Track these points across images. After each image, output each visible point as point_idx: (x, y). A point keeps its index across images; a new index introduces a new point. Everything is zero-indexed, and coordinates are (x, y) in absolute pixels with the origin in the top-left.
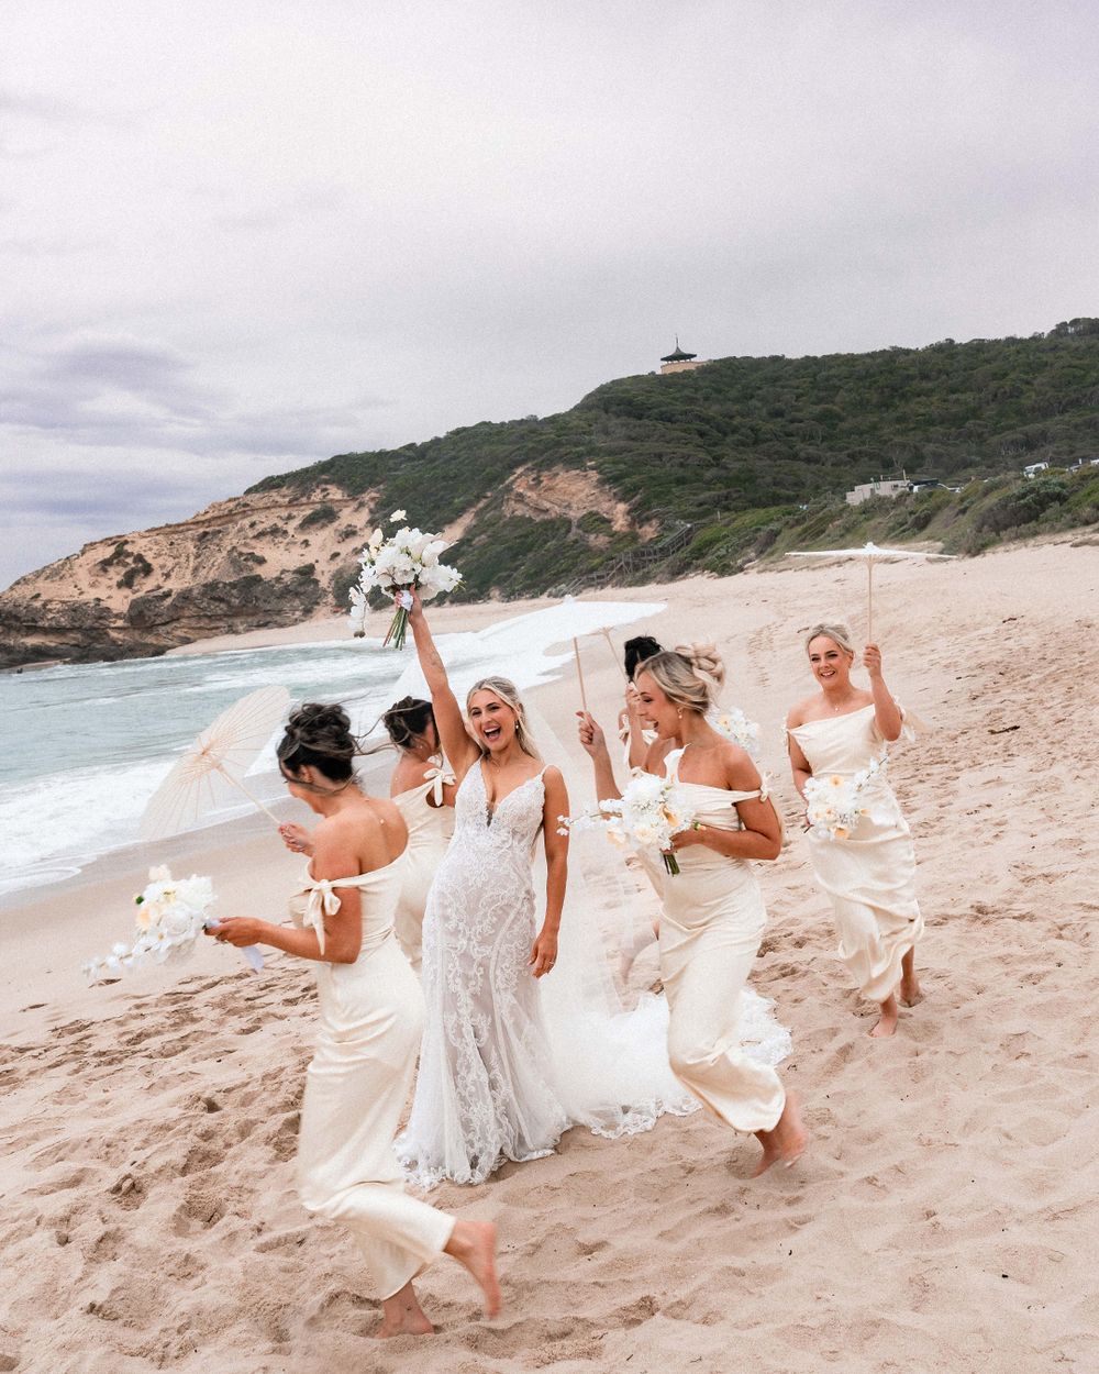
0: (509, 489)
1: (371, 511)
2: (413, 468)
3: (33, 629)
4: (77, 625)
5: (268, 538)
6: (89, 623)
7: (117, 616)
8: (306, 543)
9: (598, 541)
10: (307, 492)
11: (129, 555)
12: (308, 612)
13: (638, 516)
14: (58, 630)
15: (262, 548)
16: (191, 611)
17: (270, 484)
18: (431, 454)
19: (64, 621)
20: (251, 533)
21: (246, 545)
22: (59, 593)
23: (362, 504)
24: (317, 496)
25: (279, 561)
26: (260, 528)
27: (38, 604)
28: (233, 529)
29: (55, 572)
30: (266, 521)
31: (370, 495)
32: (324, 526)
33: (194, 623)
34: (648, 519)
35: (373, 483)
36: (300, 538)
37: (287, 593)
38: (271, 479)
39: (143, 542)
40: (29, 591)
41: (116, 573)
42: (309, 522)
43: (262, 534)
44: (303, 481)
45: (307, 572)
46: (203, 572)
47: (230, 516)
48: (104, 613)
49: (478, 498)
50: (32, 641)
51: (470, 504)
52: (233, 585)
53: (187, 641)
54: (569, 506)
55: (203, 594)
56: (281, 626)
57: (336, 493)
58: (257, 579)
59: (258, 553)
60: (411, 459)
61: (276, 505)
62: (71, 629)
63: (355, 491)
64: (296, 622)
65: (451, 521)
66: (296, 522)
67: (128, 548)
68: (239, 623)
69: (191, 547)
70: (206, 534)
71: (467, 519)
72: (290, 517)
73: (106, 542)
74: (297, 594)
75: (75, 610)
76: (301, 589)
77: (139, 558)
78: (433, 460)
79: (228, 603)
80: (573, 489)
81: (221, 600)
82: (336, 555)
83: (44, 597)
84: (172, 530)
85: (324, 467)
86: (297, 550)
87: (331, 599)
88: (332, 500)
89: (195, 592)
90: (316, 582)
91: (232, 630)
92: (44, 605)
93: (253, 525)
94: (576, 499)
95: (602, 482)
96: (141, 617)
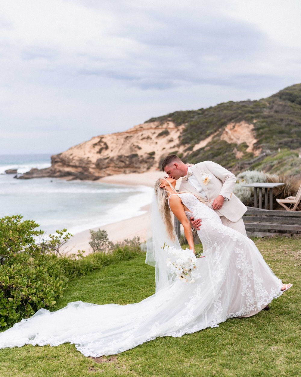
0: (224, 130)
1: (181, 133)
2: (199, 117)
3: (69, 166)
4: (81, 165)
5: (145, 140)
6: (84, 165)
7: (93, 164)
8: (156, 143)
9: (239, 155)
10: (162, 124)
11: (102, 142)
12: (148, 169)
13: (256, 147)
14: (75, 167)
15: (142, 144)
16: (112, 165)
17: (152, 120)
18: (206, 113)
19: (77, 164)
20: (141, 138)
21: (137, 142)
22: (79, 154)
23: (178, 130)
24: (165, 126)
25: (146, 148)
26: (144, 136)
27: (71, 157)
28: (136, 135)
29: (79, 147)
30: (146, 133)
31: (182, 127)
32: (164, 137)
33: (113, 169)
34: (259, 148)
35: (184, 122)
36: (156, 141)
37: (143, 161)
38: (153, 118)
39: (109, 138)
40: (70, 152)
41: (97, 148)
42: (160, 135)
43: (144, 138)
44: (162, 120)
45: (152, 155)
46: (121, 151)
47: (136, 131)
48: (89, 162)
49: (215, 131)
50: (67, 169)
51: (212, 133)
52: (128, 157)
53: (109, 175)
54: (238, 139)
55: (118, 159)
56: (139, 173)
57: (171, 125)
58: (136, 155)
59: (140, 146)
60: (199, 114)
61: (151, 128)
62: (79, 167)
63: (178, 124)
64: (143, 172)
65: (204, 139)
66: (156, 135)
67: (103, 140)
68: (128, 170)
69: (122, 141)
70: (127, 137)
71: (209, 139)
72: (154, 133)
73: (98, 137)
74: (146, 162)
75: (81, 160)
76: (148, 160)
77: (105, 144)
78: (206, 115)
79: (125, 163)
80: (242, 132)
81: (123, 162)
82: (164, 149)
83: (74, 155)
84: (119, 134)
85: (171, 115)
86: (153, 145)
87: (157, 165)
88: (169, 128)
89: (115, 158)
90: (154, 158)
91: (125, 172)
92: (73, 158)
93: (142, 135)
94: (242, 136)
95: (253, 130)
96: (99, 165)
